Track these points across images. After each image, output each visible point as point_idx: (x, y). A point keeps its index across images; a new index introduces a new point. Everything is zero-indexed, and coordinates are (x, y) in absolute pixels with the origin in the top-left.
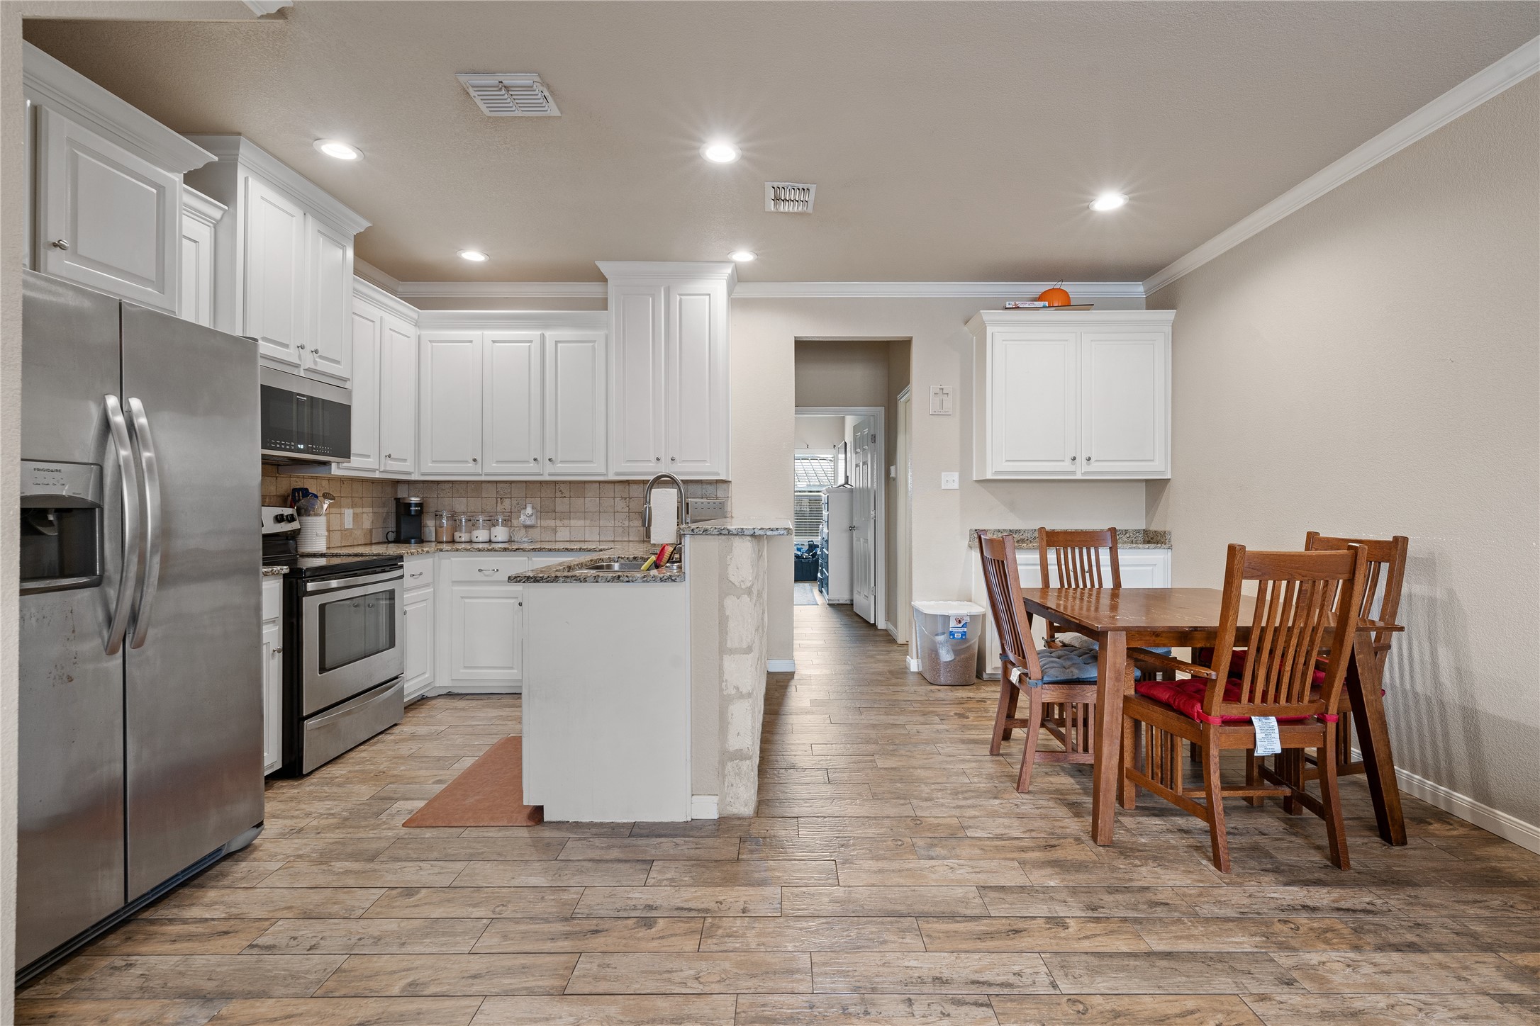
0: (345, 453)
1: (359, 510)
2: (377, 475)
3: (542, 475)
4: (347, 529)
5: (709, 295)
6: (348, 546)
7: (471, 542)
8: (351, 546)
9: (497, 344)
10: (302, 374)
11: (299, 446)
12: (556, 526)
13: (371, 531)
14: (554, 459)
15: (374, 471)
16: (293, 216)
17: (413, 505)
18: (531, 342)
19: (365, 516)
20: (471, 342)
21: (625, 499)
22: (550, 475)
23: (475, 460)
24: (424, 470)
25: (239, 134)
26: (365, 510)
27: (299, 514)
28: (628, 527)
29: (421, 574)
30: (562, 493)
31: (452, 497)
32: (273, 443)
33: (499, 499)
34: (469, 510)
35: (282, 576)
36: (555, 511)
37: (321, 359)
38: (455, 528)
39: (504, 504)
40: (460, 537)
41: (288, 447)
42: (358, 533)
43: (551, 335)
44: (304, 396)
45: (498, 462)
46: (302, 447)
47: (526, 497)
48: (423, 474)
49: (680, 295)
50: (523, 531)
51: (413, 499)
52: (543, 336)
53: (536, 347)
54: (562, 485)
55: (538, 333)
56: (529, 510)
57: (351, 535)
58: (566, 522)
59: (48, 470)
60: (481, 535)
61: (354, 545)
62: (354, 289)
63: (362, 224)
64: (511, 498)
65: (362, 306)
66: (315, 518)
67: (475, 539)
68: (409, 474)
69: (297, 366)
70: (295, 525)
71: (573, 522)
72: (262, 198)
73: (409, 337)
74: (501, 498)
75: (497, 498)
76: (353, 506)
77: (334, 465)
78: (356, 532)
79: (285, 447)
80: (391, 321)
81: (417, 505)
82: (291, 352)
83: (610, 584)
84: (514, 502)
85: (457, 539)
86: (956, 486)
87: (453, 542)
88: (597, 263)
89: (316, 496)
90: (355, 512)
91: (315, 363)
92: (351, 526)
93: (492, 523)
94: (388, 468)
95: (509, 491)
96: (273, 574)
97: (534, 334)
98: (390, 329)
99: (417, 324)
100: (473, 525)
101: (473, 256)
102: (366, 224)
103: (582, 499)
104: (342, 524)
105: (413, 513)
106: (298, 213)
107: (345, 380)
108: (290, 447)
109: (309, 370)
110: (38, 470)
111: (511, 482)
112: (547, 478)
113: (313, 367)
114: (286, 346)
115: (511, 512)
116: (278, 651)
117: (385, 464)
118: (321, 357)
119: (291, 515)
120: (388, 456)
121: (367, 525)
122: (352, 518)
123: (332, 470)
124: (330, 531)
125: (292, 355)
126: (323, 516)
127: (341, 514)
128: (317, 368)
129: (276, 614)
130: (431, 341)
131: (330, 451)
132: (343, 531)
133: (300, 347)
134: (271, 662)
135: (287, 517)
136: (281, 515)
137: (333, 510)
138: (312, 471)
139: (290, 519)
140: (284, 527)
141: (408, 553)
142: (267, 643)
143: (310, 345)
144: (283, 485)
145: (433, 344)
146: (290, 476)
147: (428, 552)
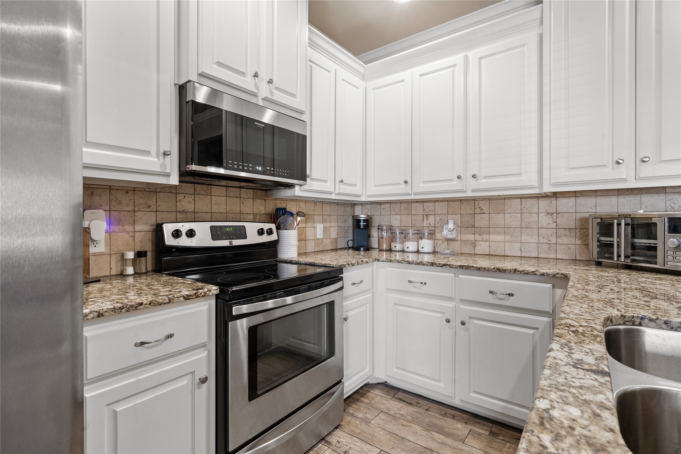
0: (303, 177)
1: (328, 225)
2: (333, 197)
3: (465, 192)
4: (319, 239)
6: (319, 251)
7: (403, 251)
8: (322, 251)
9: (424, 77)
11: (257, 168)
12: (475, 241)
13: (336, 239)
14: (477, 175)
15: (331, 193)
17: (362, 221)
18: (455, 65)
19: (332, 229)
20: (403, 81)
21: (552, 214)
22: (473, 191)
23: (406, 182)
24: (369, 193)
26: (332, 224)
27: (278, 228)
28: (556, 244)
29: (361, 282)
30: (482, 209)
31: (390, 215)
32: (230, 164)
33: (425, 216)
34: (402, 225)
35: (214, 297)
36: (474, 227)
37: (277, 91)
38: (392, 239)
39: (429, 220)
40: (395, 247)
41: (246, 168)
43: (473, 54)
44: (261, 122)
45: (424, 182)
46: (260, 169)
47: (448, 214)
48: (369, 196)
50: (445, 243)
51: (361, 216)
52: (466, 58)
53: (459, 71)
54: (481, 202)
55: (461, 55)
56: (451, 225)
57: (322, 243)
58: (485, 237)
60: (411, 246)
61: (324, 251)
64: (435, 215)
65: (319, 56)
66: (286, 231)
67: (406, 250)
68: (359, 196)
69: (255, 95)
70: (274, 237)
71: (492, 237)
73: (358, 88)
74: (427, 215)
75: (423, 215)
76: (323, 221)
77: (297, 188)
78: (326, 241)
79: (243, 168)
80: (344, 73)
81: (364, 221)
82: (248, 80)
84: (438, 218)
85: (393, 249)
87: (390, 250)
89: (292, 214)
90: (325, 226)
91: (271, 93)
92: (322, 237)
93: (420, 236)
94: (342, 191)
95: (433, 208)
96: (198, 297)
97: (457, 58)
98: (343, 80)
99: (364, 78)
100: (405, 237)
103: (502, 215)
104: (315, 235)
105: (362, 227)
107: (302, 113)
108: (248, 168)
109: (264, 99)
111: (435, 201)
112: (470, 194)
113: (269, 96)
114: (243, 74)
115: (435, 227)
116: (204, 381)
117: (339, 189)
118: (277, 88)
119: (271, 229)
120: (342, 181)
121: (334, 235)
122: (322, 231)
123: (298, 192)
124: (306, 240)
125: (248, 83)
126: (295, 229)
127: (314, 227)
128: (275, 98)
129: (205, 339)
130: (373, 89)
131: (287, 173)
132: (316, 240)
133: (256, 75)
134: (197, 392)
135: (267, 230)
136: (262, 229)
137: (309, 225)
138: (287, 193)
139: (270, 232)
140: (265, 238)
141: (349, 264)
142: (192, 373)
143: (264, 76)
144: (271, 207)
145: (375, 91)
146: (276, 199)
147: (367, 262)
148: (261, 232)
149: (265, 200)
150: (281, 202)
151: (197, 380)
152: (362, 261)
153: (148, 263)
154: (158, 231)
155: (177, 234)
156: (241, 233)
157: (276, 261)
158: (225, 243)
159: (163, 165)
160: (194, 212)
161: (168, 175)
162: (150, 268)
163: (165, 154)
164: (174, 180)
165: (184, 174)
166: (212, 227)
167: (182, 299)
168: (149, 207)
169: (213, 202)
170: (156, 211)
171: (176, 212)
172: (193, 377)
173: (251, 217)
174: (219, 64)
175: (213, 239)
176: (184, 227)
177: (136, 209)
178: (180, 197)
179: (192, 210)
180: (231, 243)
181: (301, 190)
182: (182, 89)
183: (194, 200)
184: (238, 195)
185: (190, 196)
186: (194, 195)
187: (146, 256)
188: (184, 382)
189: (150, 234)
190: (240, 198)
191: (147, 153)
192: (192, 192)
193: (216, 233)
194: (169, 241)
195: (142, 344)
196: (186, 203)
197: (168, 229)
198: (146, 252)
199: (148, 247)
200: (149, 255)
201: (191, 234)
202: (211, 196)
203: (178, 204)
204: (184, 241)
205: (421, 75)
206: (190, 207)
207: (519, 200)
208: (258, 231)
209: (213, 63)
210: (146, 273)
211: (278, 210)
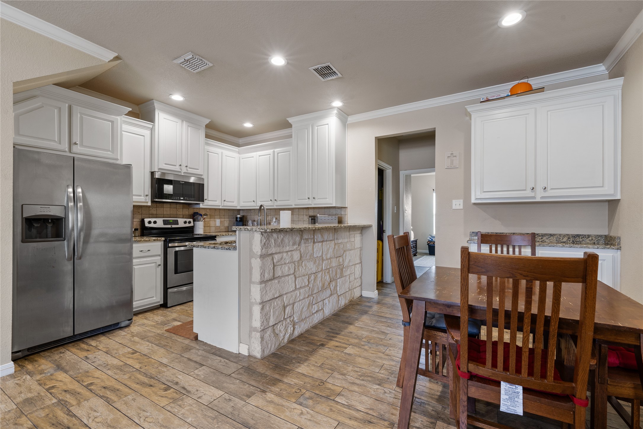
0: (203, 200)
1: (223, 220)
2: (221, 207)
3: (274, 206)
4: (218, 226)
5: (328, 124)
9: (260, 157)
10: (183, 174)
11: (181, 198)
13: (228, 227)
14: (277, 199)
15: (219, 206)
16: (177, 122)
17: (238, 218)
18: (270, 154)
19: (225, 222)
20: (253, 157)
22: (276, 206)
23: (254, 201)
25: (153, 99)
26: (226, 219)
27: (194, 221)
31: (254, 215)
32: (170, 198)
35: (163, 241)
41: (176, 199)
42: (223, 228)
43: (276, 151)
44: (183, 181)
45: (260, 201)
48: (242, 207)
49: (317, 126)
51: (238, 216)
52: (273, 152)
53: (272, 156)
56: (275, 220)
57: (219, 228)
59: (45, 208)
62: (205, 143)
63: (207, 121)
65: (212, 149)
66: (198, 222)
68: (236, 207)
69: (180, 172)
70: (192, 224)
72: (164, 118)
73: (236, 158)
77: (201, 204)
78: (221, 227)
79: (175, 199)
80: (225, 152)
81: (239, 218)
83: (212, 249)
84: (272, 217)
86: (461, 207)
88: (287, 119)
89: (201, 215)
90: (221, 220)
91: (187, 170)
92: (219, 225)
96: (158, 240)
97: (271, 151)
98: (226, 156)
99: (239, 153)
101: (248, 125)
102: (210, 120)
104: (215, 224)
105: (238, 221)
106: (179, 121)
107: (202, 175)
108: (177, 199)
109: (184, 173)
110: (42, 207)
112: (275, 207)
113: (186, 172)
114: (175, 166)
115: (271, 221)
116: (160, 265)
117: (224, 204)
118: (190, 168)
119: (190, 221)
120: (225, 201)
121: (226, 224)
122: (219, 223)
123: (201, 206)
124: (210, 227)
125: (177, 168)
126: (202, 221)
127: (215, 221)
128: (188, 172)
129: (160, 253)
130: (242, 159)
131: (194, 199)
132: (216, 227)
133: (180, 165)
134: (157, 269)
135: (188, 222)
136: (186, 221)
137: (211, 220)
138: (197, 206)
139: (190, 222)
140: (187, 225)
141: (221, 235)
142: (156, 262)
143: (184, 165)
144: (191, 211)
145: (243, 159)
146: (194, 208)
147: (231, 235)
148: (185, 222)
149: (189, 209)
150: (197, 209)
151: (157, 265)
152: (229, 234)
153: (138, 233)
154: (143, 221)
155: (150, 222)
156: (176, 223)
157: (193, 235)
158: (169, 226)
159: (146, 199)
160: (156, 214)
161: (147, 202)
162: (139, 235)
163: (147, 196)
164: (149, 204)
165: (153, 202)
166: (163, 220)
167: (153, 240)
168: (139, 212)
169: (164, 210)
170: (142, 214)
171: (149, 214)
172: (156, 264)
173: (182, 216)
174: (166, 164)
175: (164, 225)
176: (152, 220)
177: (134, 213)
178: (150, 209)
179: (156, 213)
180: (171, 226)
181: (203, 205)
182: (152, 173)
183: (156, 210)
184: (176, 207)
185: (154, 208)
186: (156, 208)
187: (138, 230)
188: (153, 265)
189: (139, 222)
190: (176, 208)
191: (140, 196)
192: (156, 207)
193: (165, 222)
194: (147, 225)
195: (142, 251)
196: (153, 211)
197: (146, 220)
198: (138, 229)
199: (139, 227)
200: (139, 230)
201: (155, 222)
202: (163, 208)
203: (150, 211)
204: (152, 225)
205: (259, 156)
206: (155, 212)
207: (298, 209)
208: (184, 222)
209: (164, 164)
210: (138, 236)
211: (194, 213)
